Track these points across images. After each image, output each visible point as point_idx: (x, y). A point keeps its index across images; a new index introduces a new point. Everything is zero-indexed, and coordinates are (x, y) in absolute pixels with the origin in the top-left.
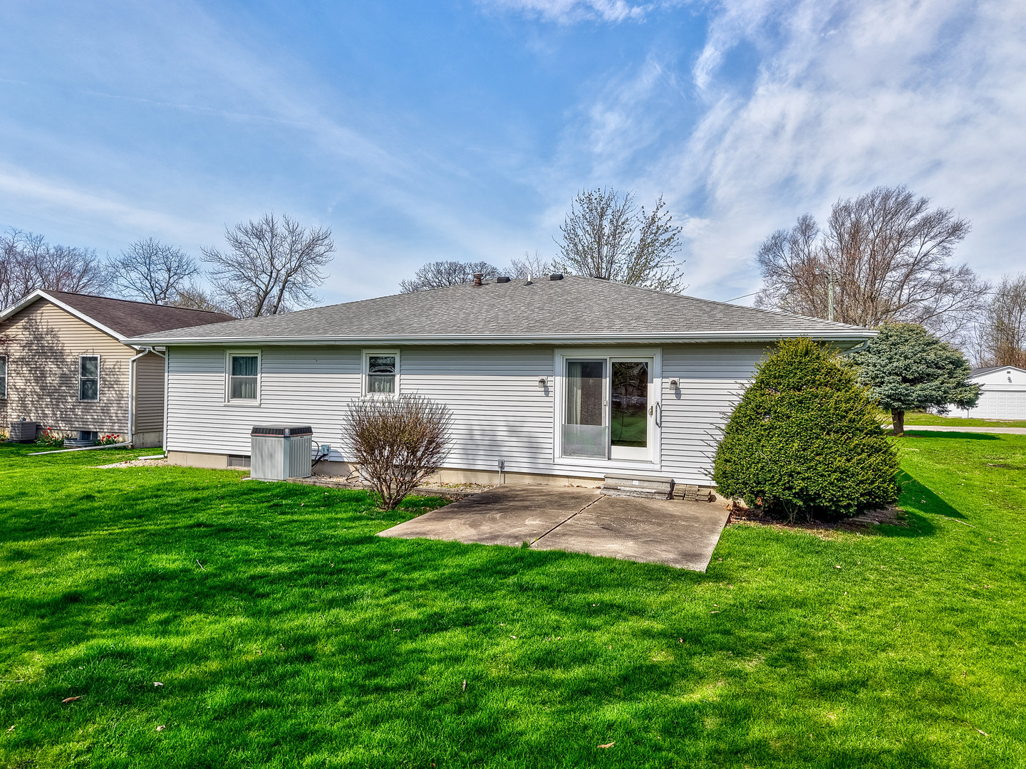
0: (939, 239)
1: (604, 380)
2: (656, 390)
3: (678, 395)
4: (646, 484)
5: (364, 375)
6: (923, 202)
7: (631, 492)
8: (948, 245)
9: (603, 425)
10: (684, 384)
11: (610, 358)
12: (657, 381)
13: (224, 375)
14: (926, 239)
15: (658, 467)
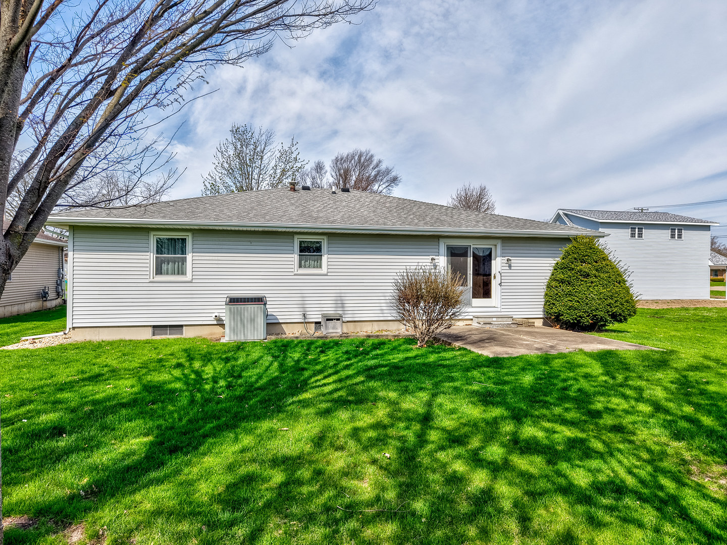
0: (387, 184)
1: (469, 259)
2: (497, 265)
3: (510, 266)
4: (500, 319)
5: (296, 255)
6: (380, 162)
7: (498, 324)
8: (391, 189)
9: (469, 287)
10: (515, 261)
11: (473, 245)
12: (499, 259)
13: (149, 254)
14: (381, 183)
15: (499, 310)
